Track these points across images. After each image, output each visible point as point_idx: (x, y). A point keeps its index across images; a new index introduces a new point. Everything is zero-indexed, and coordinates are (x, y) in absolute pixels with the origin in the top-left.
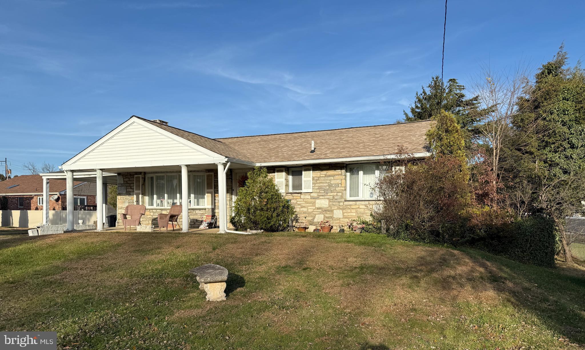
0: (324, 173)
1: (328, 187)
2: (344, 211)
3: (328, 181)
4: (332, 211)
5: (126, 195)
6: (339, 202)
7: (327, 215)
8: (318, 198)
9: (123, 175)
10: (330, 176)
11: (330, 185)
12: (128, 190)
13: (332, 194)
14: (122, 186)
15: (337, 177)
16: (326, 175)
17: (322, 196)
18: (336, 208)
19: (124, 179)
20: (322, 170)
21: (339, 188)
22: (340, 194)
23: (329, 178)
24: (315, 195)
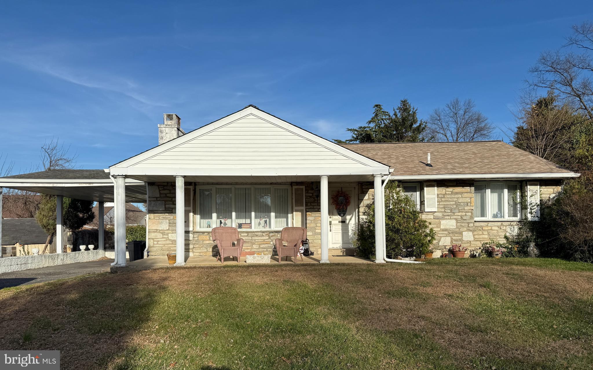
0: (450, 189)
1: (455, 206)
2: (475, 233)
3: (455, 200)
4: (461, 233)
5: (165, 213)
6: (468, 223)
7: (454, 238)
8: (443, 218)
9: (158, 186)
10: (457, 193)
11: (457, 204)
12: (167, 206)
13: (459, 214)
14: (157, 200)
15: (465, 195)
16: (452, 192)
17: (448, 216)
18: (465, 229)
19: (160, 190)
20: (447, 186)
21: (469, 208)
22: (470, 214)
23: (457, 196)
24: (440, 215)
